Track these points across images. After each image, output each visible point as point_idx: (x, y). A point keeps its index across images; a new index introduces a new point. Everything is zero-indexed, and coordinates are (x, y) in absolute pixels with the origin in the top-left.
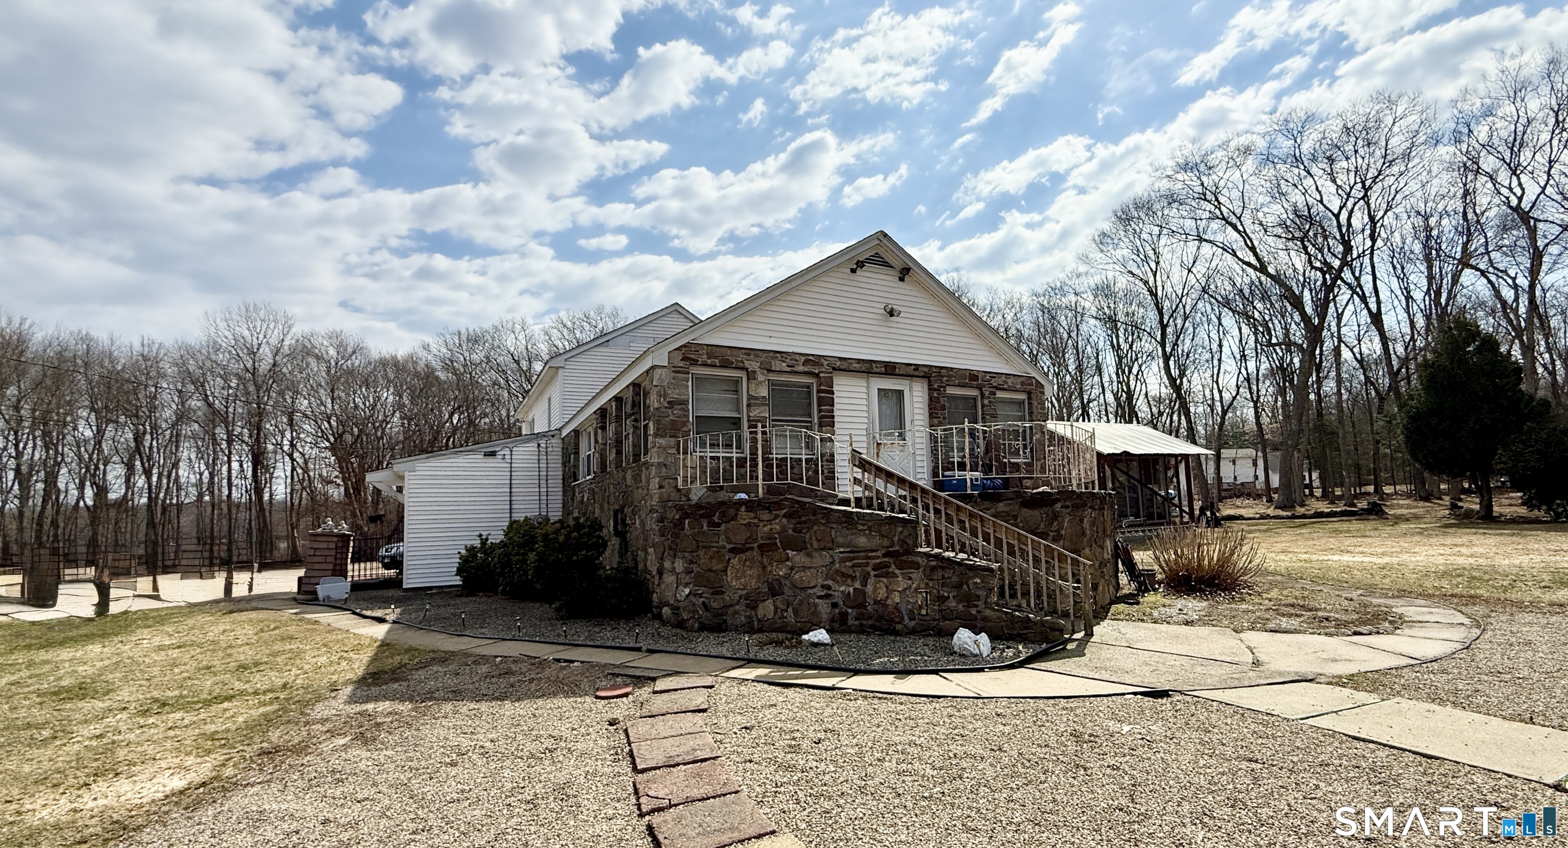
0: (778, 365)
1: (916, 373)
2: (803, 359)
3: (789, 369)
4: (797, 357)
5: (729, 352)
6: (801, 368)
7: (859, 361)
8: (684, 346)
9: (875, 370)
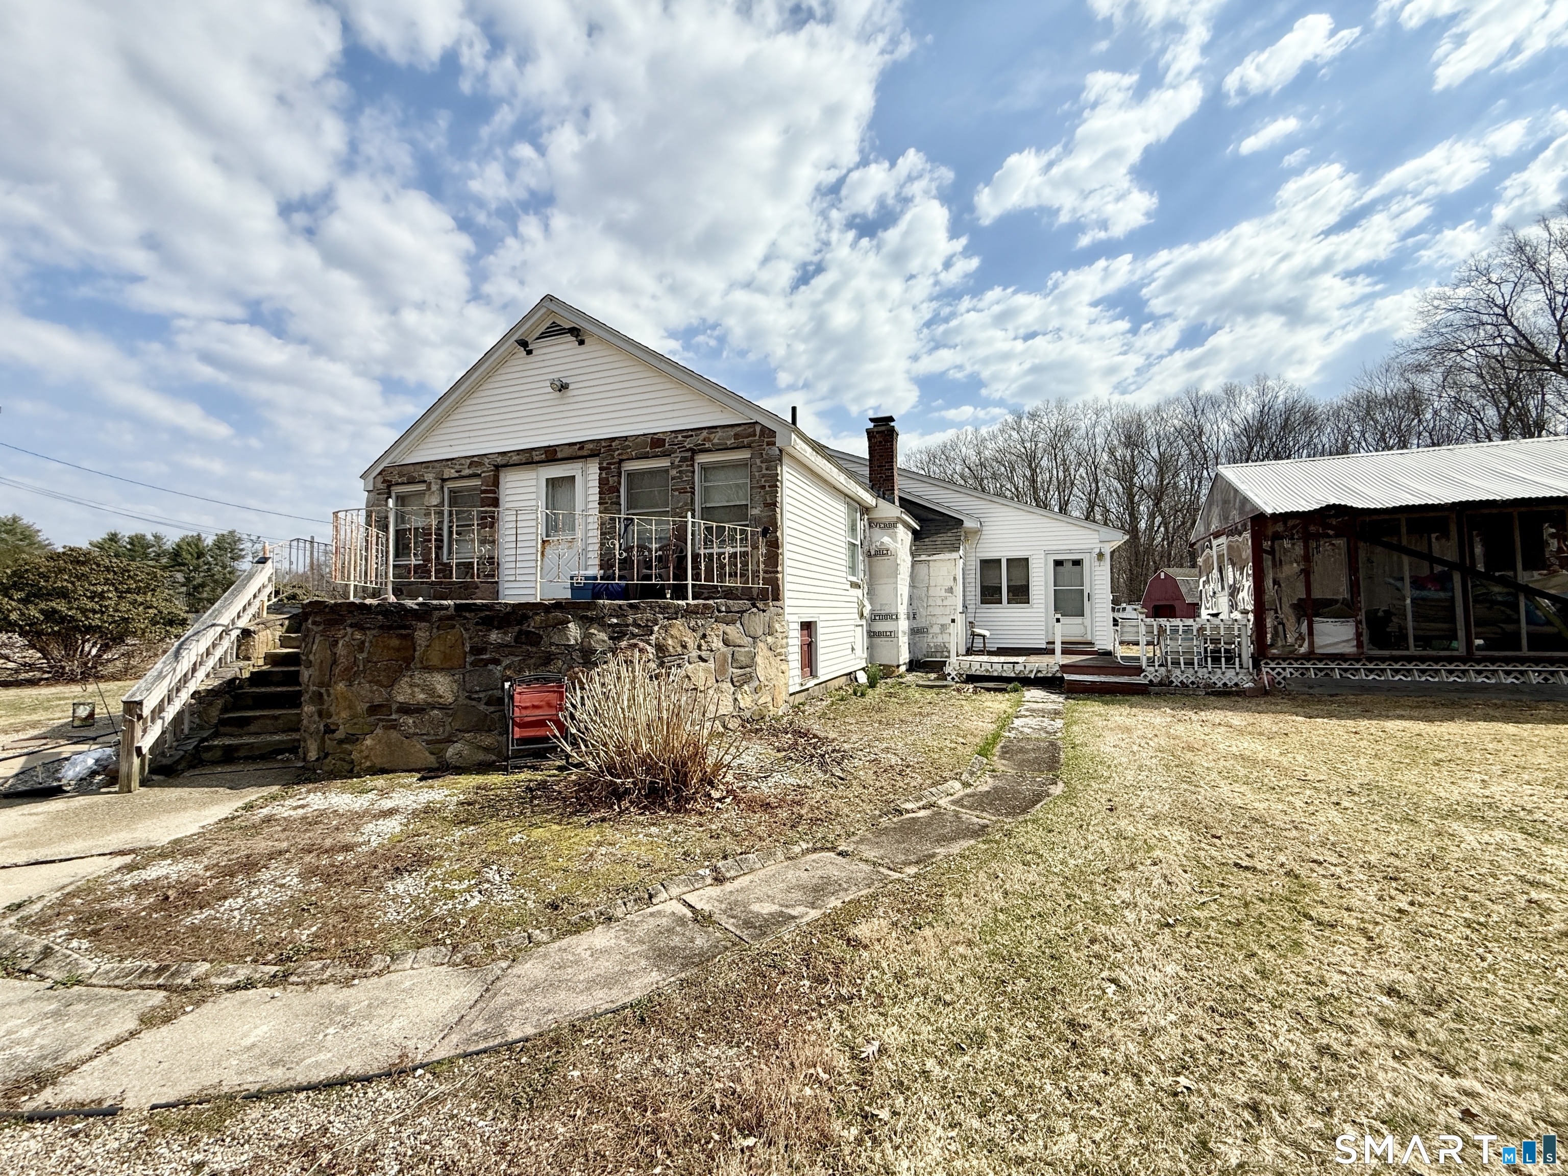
0: (450, 473)
1: (580, 453)
2: (468, 461)
3: (457, 475)
4: (463, 461)
5: (412, 468)
6: (466, 472)
7: (518, 452)
8: (383, 471)
9: (536, 459)
